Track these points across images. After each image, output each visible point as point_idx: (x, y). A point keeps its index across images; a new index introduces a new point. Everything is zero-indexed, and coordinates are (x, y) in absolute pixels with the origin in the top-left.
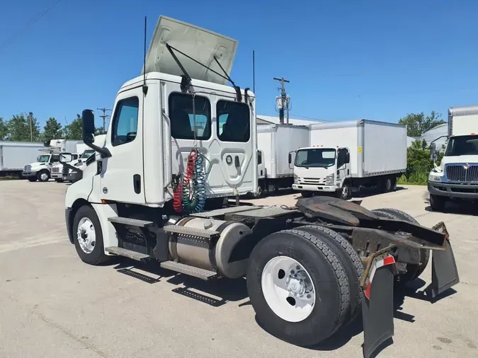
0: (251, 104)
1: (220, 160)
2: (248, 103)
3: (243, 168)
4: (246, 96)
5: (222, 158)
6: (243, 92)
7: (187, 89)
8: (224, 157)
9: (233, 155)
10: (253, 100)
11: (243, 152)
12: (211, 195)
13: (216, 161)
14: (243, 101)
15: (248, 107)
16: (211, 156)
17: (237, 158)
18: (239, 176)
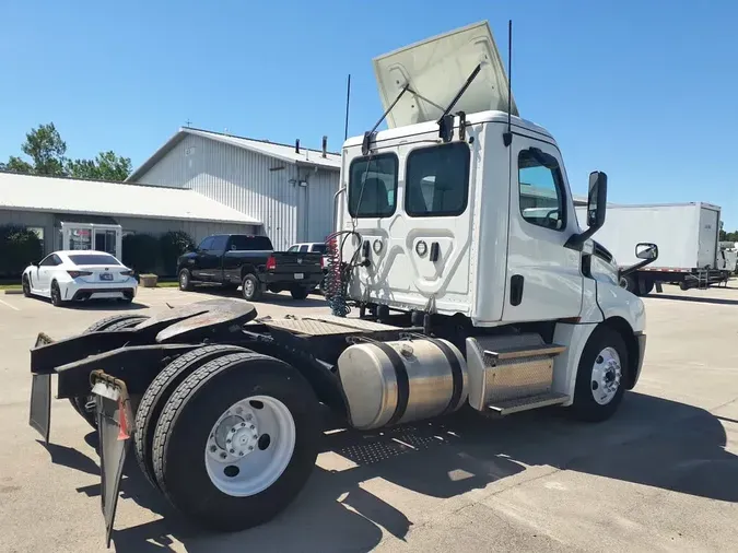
0: (472, 139)
1: (405, 248)
2: (467, 139)
5: (409, 245)
6: (458, 121)
7: (369, 149)
8: (414, 243)
9: (429, 241)
10: (480, 129)
11: (449, 235)
12: (390, 301)
13: (398, 250)
14: (456, 138)
15: (466, 147)
16: (391, 242)
17: (436, 247)
18: (439, 279)
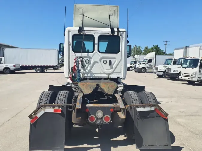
0: (121, 35)
2: (119, 35)
3: (114, 66)
4: (118, 31)
5: (100, 61)
6: (116, 30)
7: (81, 32)
8: (102, 60)
9: (108, 60)
10: (123, 33)
11: (115, 58)
12: (93, 77)
13: (97, 62)
14: (116, 34)
15: (119, 37)
16: (93, 60)
18: (111, 70)
